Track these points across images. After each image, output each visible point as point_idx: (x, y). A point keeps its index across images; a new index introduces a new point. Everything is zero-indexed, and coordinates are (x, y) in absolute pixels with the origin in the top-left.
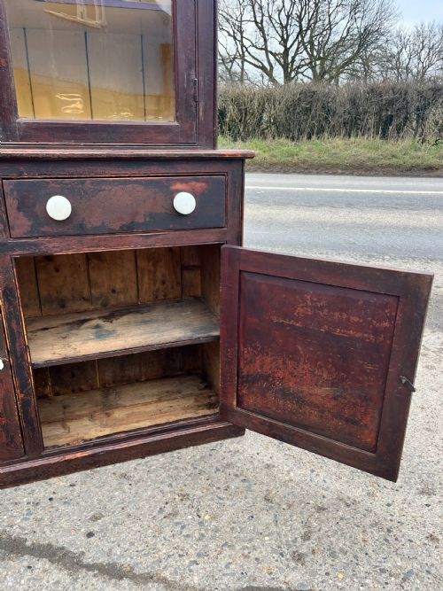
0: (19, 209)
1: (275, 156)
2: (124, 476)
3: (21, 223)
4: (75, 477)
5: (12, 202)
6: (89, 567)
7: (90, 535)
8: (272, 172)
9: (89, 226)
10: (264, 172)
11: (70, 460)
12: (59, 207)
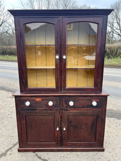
2: (77, 155)
3: (65, 105)
4: (68, 153)
5: (64, 102)
9: (76, 107)
10: (117, 68)
11: (67, 149)
12: (71, 103)
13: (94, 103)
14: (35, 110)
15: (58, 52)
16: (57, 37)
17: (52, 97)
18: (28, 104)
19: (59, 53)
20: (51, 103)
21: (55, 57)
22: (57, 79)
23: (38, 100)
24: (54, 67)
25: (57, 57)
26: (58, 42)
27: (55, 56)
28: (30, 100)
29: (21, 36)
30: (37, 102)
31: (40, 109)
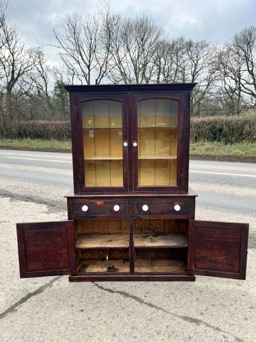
0: (137, 207)
1: (248, 154)
2: (156, 285)
3: (136, 211)
4: (142, 283)
5: (135, 206)
6: (145, 303)
7: (146, 296)
8: (246, 162)
9: (152, 212)
10: (241, 162)
11: (141, 277)
12: (145, 208)
13: (177, 208)
14: (95, 217)
15: (126, 137)
16: (126, 118)
17: (119, 199)
18: (85, 208)
19: (128, 139)
20: (117, 208)
21: (123, 145)
22: (125, 175)
23: (99, 203)
24: (121, 158)
25: (126, 144)
26: (126, 124)
27: (123, 143)
28: (88, 203)
29: (77, 117)
30: (98, 207)
31: (101, 217)
